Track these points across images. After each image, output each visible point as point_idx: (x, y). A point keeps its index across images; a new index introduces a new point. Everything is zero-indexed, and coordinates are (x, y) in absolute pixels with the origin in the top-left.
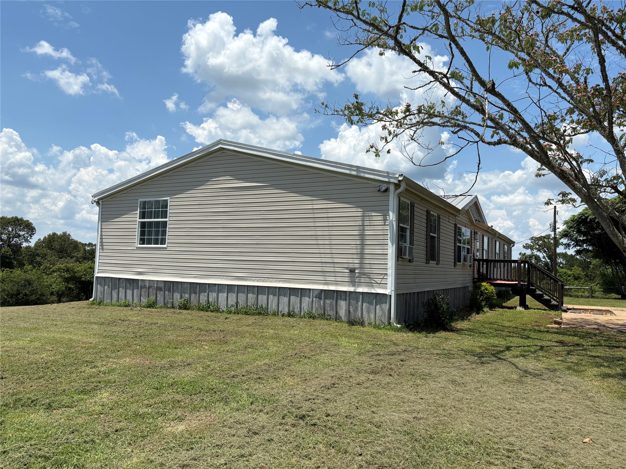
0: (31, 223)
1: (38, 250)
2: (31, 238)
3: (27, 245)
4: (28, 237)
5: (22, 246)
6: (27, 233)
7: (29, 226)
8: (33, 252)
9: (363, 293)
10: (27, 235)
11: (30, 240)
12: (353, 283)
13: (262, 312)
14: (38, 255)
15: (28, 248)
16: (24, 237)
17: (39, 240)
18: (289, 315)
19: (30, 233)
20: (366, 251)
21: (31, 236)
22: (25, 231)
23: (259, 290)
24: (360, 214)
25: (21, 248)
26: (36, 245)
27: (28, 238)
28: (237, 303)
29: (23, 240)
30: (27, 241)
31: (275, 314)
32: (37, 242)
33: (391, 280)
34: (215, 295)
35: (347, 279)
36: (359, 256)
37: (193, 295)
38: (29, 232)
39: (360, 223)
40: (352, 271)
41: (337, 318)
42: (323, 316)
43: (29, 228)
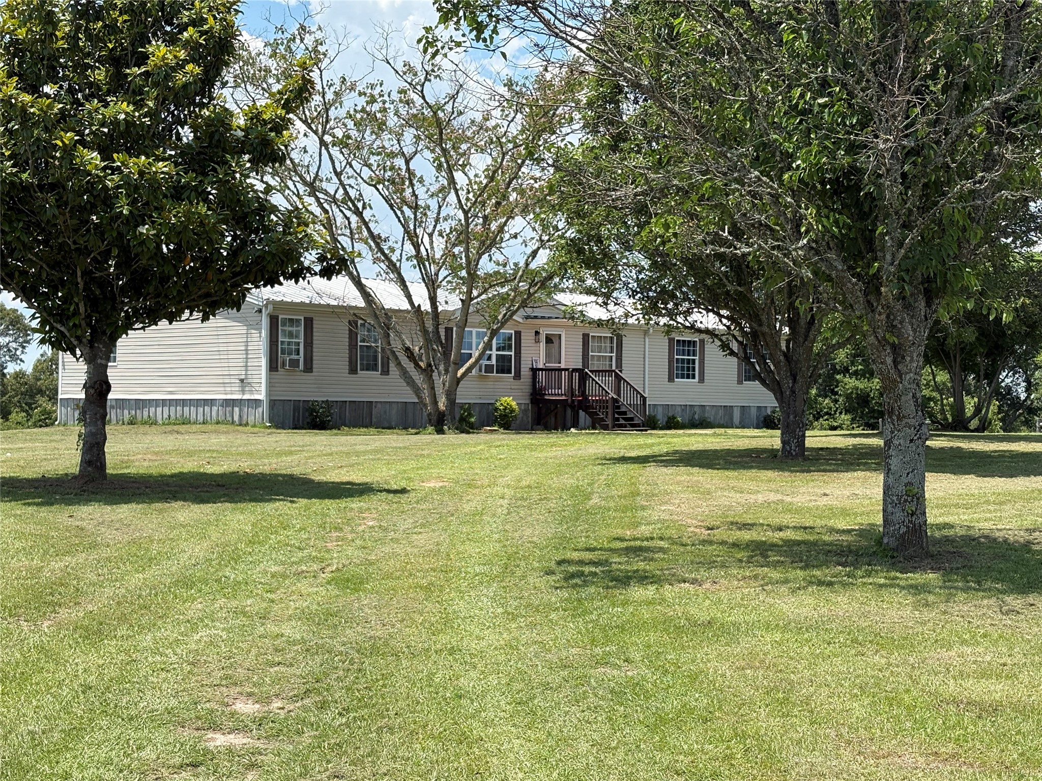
0: (22, 315)
1: (40, 379)
2: (23, 352)
3: (18, 368)
4: (16, 349)
5: (5, 371)
6: (15, 341)
7: (17, 323)
8: (31, 387)
9: (248, 400)
10: (14, 345)
11: (22, 357)
12: (243, 392)
13: (186, 422)
14: (40, 392)
15: (19, 375)
16: (9, 350)
17: (42, 355)
18: (204, 423)
19: (21, 340)
20: (249, 364)
21: (24, 347)
22: (10, 335)
23: (184, 402)
24: (245, 332)
25: (4, 375)
26: (35, 368)
27: (18, 353)
28: (169, 416)
29: (7, 358)
30: (15, 358)
31: (195, 423)
32: (39, 361)
33: (263, 388)
34: (153, 409)
35: (237, 389)
36: (243, 369)
37: (138, 411)
38: (19, 336)
39: (245, 340)
40: (242, 381)
41: (233, 422)
42: (225, 422)
43: (18, 329)
